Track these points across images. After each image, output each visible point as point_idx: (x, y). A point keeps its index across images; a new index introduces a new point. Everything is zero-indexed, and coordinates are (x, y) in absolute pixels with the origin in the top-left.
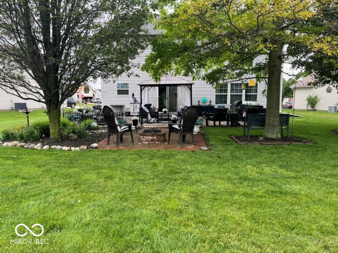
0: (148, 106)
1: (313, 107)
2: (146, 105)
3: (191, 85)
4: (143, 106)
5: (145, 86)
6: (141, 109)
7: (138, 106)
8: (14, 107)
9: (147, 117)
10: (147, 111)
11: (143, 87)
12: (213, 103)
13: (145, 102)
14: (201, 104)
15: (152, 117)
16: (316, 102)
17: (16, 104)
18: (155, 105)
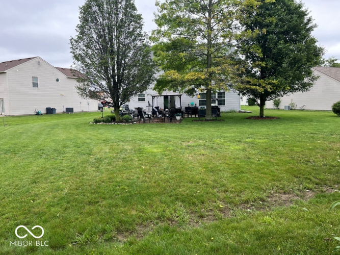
0: (157, 108)
1: (277, 107)
2: (155, 107)
3: (180, 95)
4: (154, 107)
5: (155, 96)
6: (153, 109)
7: (151, 108)
8: (65, 110)
9: (156, 114)
10: (156, 110)
11: (154, 97)
12: (198, 105)
13: (155, 105)
14: (190, 106)
15: (160, 114)
16: (279, 104)
17: (67, 109)
18: (162, 107)
